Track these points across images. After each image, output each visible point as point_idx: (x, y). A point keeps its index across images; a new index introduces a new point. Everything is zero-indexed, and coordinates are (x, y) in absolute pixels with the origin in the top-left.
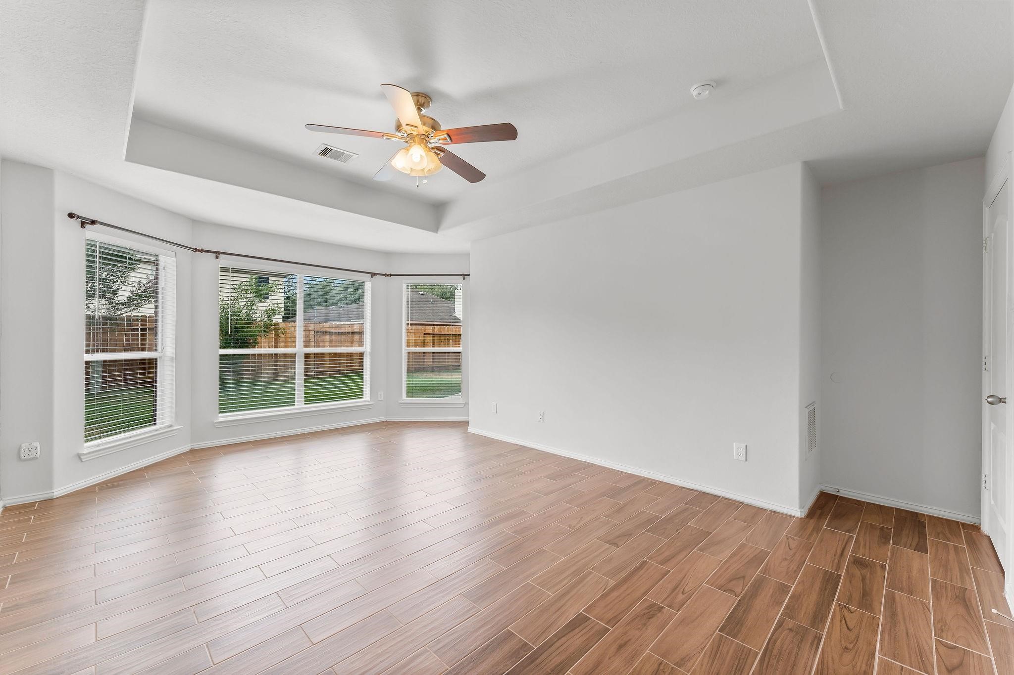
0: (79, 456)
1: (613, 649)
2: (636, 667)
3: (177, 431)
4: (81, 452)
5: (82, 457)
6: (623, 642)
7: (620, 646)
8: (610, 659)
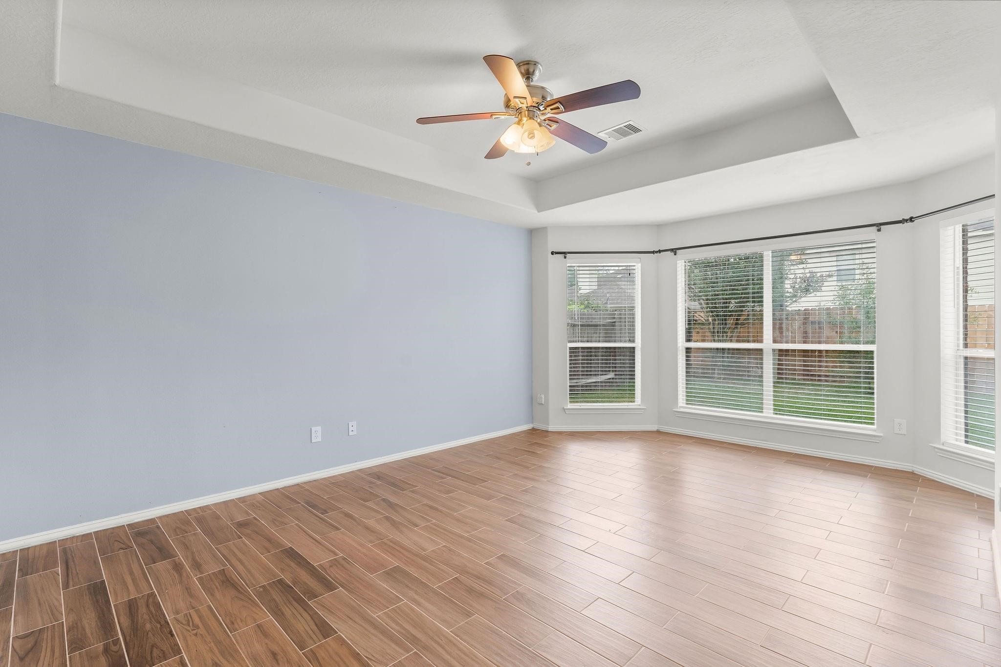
0: (564, 409)
1: (275, 648)
2: (244, 660)
3: (643, 410)
4: (565, 408)
5: (566, 411)
6: (279, 657)
7: (276, 654)
8: (266, 644)
